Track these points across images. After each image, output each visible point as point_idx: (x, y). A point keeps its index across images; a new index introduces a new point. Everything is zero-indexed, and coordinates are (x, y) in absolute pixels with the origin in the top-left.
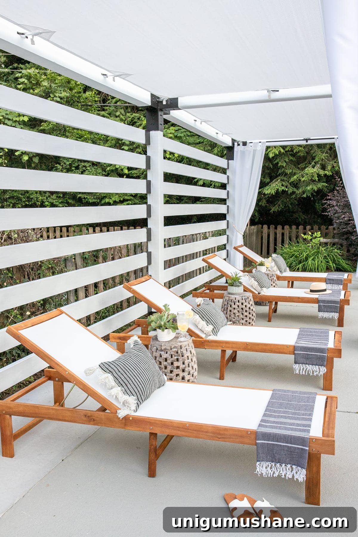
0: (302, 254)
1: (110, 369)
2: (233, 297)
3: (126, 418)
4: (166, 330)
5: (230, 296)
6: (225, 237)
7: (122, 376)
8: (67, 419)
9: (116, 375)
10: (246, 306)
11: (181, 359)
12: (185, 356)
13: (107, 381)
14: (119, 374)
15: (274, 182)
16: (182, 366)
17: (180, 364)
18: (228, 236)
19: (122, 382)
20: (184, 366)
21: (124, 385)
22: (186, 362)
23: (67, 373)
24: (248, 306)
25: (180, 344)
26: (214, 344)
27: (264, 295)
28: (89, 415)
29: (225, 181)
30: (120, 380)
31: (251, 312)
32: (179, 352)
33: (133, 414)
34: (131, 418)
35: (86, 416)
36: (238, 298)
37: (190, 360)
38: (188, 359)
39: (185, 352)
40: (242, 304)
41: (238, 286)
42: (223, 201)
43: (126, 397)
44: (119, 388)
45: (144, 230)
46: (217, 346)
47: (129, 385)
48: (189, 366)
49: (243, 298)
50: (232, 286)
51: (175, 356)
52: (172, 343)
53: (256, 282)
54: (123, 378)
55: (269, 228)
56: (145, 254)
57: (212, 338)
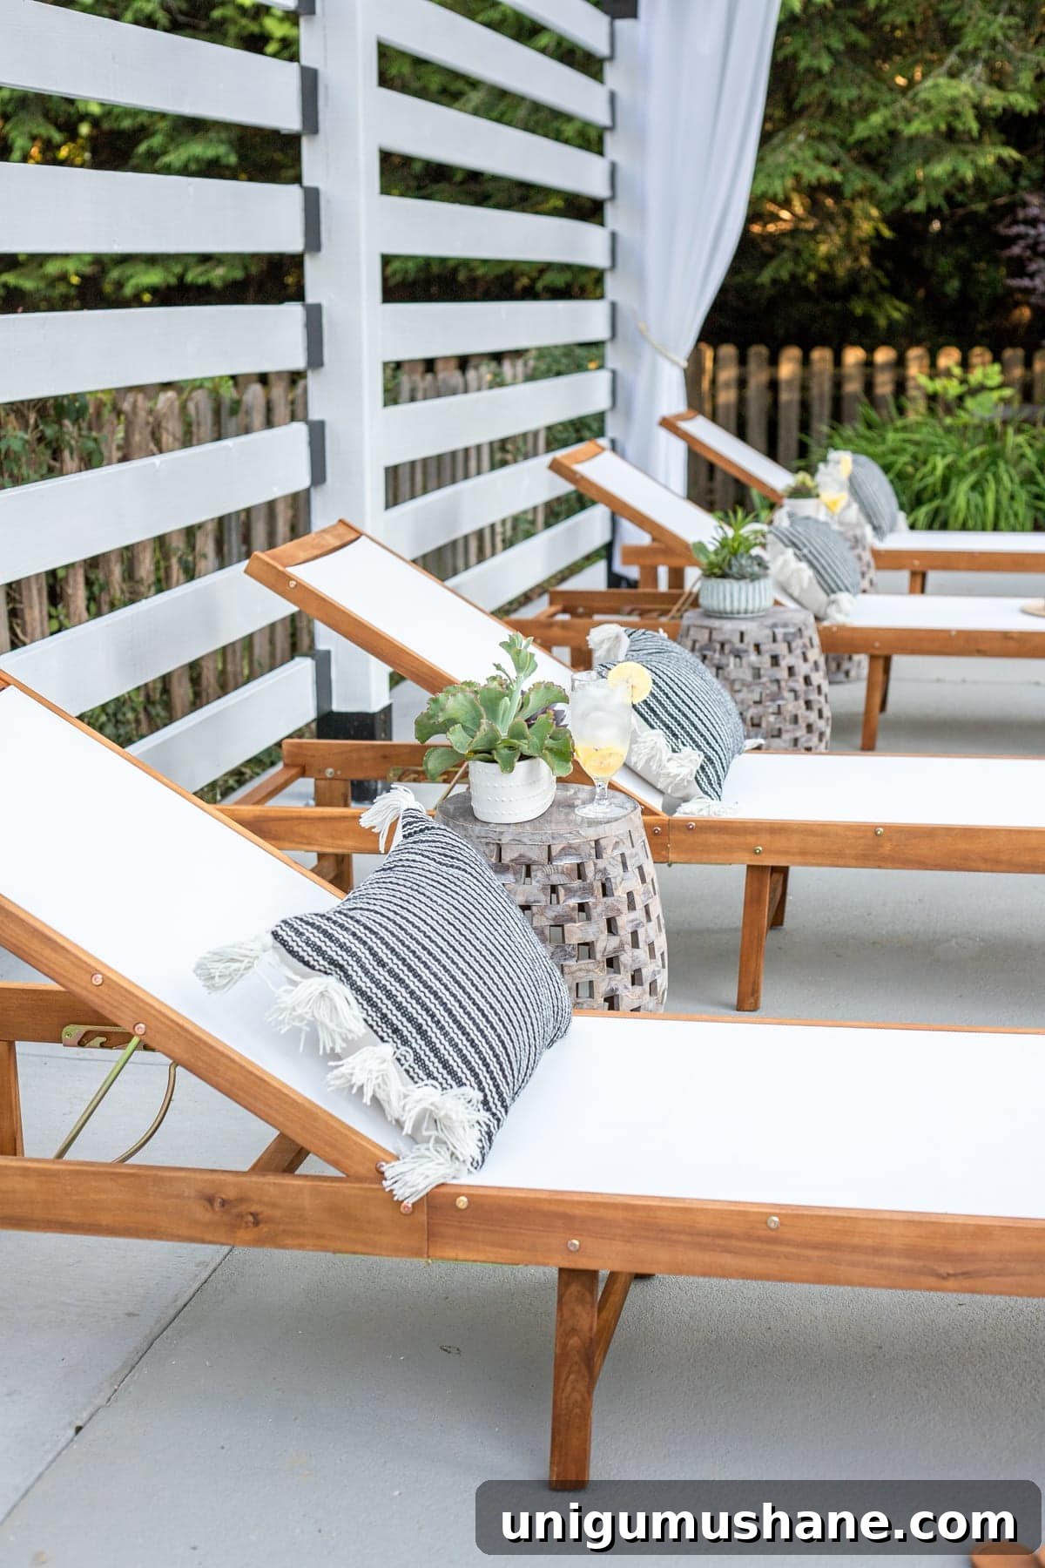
1: (332, 950)
2: (728, 628)
3: (437, 1203)
4: (521, 767)
5: (716, 623)
6: (603, 378)
7: (393, 986)
8: (105, 1219)
9: (364, 983)
10: (791, 670)
11: (599, 906)
12: (620, 893)
13: (323, 1014)
14: (380, 975)
15: (779, 146)
16: (605, 944)
17: (594, 931)
18: (614, 373)
19: (396, 1018)
20: (614, 942)
21: (407, 1029)
22: (625, 921)
23: (98, 979)
24: (803, 669)
25: (591, 833)
26: (713, 839)
27: (842, 628)
28: (231, 1193)
29: (601, 117)
30: (387, 1006)
31: (813, 696)
32: (590, 871)
33: (468, 1179)
34: (462, 1202)
35: (210, 1200)
36: (755, 631)
37: (639, 913)
38: (632, 906)
39: (615, 872)
40: (775, 660)
41: (754, 578)
42: (587, 210)
43: (426, 1095)
44: (387, 1049)
46: (729, 849)
47: (433, 1032)
48: (635, 944)
49: (780, 632)
50: (724, 576)
51: (570, 892)
52: (550, 829)
53: (804, 565)
54: (401, 995)
55: (742, 361)
56: (299, 431)
57: (697, 809)
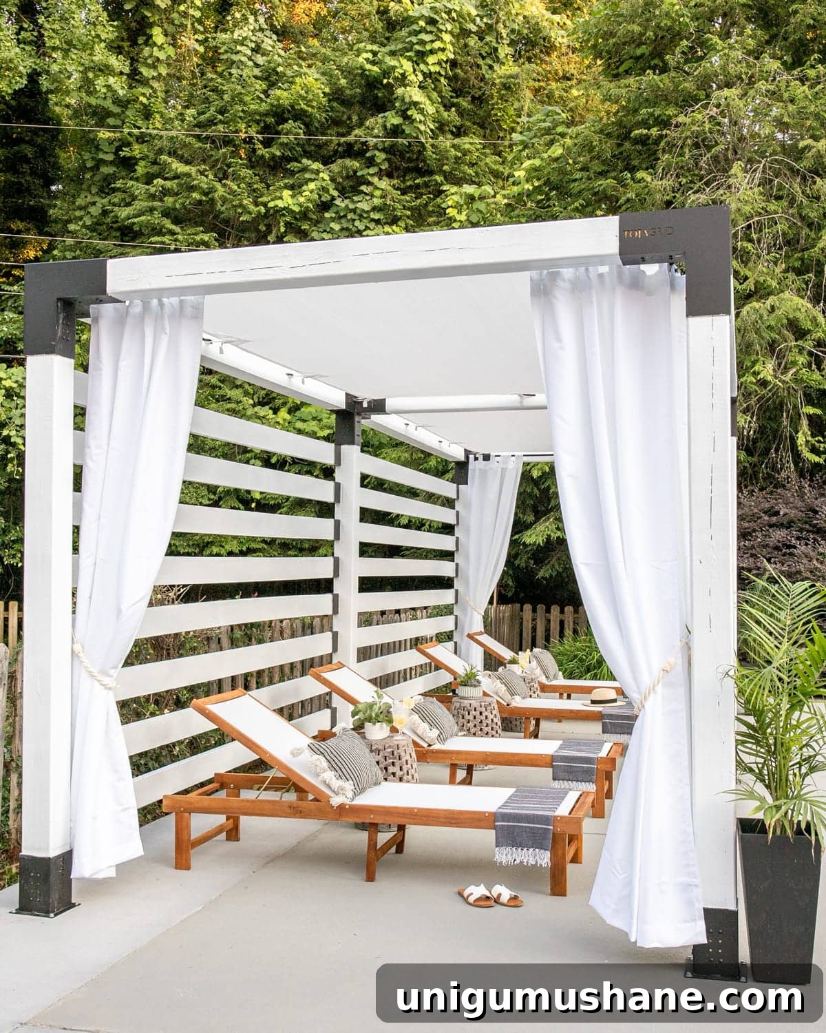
0: (591, 654)
1: (321, 750)
2: (466, 702)
3: (341, 807)
4: (378, 724)
5: (462, 701)
6: (452, 618)
7: (335, 759)
8: (265, 812)
9: (328, 757)
10: (486, 717)
11: (398, 763)
12: (404, 760)
13: (318, 763)
14: (332, 756)
15: (543, 523)
16: (399, 773)
17: (396, 769)
18: (456, 616)
19: (335, 766)
20: (402, 773)
21: (337, 769)
22: (405, 768)
23: (268, 755)
24: (491, 717)
25: (396, 743)
26: (441, 755)
27: (516, 707)
28: (295, 805)
29: (452, 521)
30: (333, 763)
31: (494, 726)
32: (395, 753)
33: (348, 802)
34: (347, 807)
35: (290, 807)
36: (475, 704)
37: (409, 766)
38: (407, 764)
39: (403, 754)
40: (481, 713)
41: (475, 686)
42: (448, 555)
43: (341, 783)
44: (333, 773)
45: (329, 597)
46: (443, 758)
47: (343, 770)
48: (408, 774)
49: (483, 704)
50: (466, 685)
51: (390, 758)
52: (385, 741)
53: (503, 686)
54: (337, 761)
55: (534, 611)
56: (329, 634)
57: (437, 746)
